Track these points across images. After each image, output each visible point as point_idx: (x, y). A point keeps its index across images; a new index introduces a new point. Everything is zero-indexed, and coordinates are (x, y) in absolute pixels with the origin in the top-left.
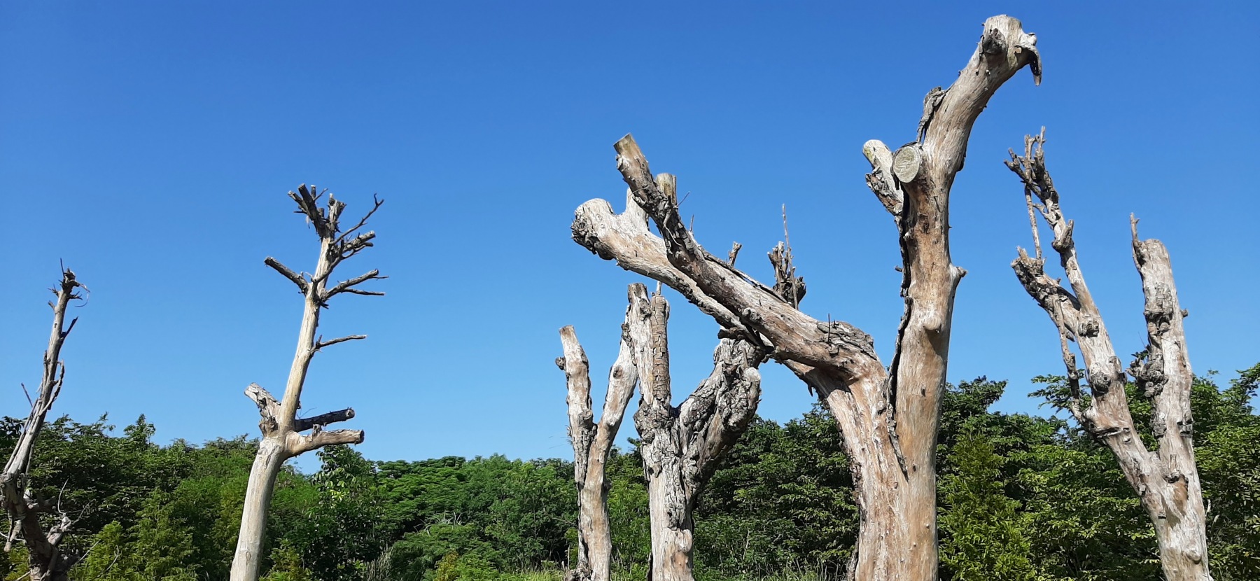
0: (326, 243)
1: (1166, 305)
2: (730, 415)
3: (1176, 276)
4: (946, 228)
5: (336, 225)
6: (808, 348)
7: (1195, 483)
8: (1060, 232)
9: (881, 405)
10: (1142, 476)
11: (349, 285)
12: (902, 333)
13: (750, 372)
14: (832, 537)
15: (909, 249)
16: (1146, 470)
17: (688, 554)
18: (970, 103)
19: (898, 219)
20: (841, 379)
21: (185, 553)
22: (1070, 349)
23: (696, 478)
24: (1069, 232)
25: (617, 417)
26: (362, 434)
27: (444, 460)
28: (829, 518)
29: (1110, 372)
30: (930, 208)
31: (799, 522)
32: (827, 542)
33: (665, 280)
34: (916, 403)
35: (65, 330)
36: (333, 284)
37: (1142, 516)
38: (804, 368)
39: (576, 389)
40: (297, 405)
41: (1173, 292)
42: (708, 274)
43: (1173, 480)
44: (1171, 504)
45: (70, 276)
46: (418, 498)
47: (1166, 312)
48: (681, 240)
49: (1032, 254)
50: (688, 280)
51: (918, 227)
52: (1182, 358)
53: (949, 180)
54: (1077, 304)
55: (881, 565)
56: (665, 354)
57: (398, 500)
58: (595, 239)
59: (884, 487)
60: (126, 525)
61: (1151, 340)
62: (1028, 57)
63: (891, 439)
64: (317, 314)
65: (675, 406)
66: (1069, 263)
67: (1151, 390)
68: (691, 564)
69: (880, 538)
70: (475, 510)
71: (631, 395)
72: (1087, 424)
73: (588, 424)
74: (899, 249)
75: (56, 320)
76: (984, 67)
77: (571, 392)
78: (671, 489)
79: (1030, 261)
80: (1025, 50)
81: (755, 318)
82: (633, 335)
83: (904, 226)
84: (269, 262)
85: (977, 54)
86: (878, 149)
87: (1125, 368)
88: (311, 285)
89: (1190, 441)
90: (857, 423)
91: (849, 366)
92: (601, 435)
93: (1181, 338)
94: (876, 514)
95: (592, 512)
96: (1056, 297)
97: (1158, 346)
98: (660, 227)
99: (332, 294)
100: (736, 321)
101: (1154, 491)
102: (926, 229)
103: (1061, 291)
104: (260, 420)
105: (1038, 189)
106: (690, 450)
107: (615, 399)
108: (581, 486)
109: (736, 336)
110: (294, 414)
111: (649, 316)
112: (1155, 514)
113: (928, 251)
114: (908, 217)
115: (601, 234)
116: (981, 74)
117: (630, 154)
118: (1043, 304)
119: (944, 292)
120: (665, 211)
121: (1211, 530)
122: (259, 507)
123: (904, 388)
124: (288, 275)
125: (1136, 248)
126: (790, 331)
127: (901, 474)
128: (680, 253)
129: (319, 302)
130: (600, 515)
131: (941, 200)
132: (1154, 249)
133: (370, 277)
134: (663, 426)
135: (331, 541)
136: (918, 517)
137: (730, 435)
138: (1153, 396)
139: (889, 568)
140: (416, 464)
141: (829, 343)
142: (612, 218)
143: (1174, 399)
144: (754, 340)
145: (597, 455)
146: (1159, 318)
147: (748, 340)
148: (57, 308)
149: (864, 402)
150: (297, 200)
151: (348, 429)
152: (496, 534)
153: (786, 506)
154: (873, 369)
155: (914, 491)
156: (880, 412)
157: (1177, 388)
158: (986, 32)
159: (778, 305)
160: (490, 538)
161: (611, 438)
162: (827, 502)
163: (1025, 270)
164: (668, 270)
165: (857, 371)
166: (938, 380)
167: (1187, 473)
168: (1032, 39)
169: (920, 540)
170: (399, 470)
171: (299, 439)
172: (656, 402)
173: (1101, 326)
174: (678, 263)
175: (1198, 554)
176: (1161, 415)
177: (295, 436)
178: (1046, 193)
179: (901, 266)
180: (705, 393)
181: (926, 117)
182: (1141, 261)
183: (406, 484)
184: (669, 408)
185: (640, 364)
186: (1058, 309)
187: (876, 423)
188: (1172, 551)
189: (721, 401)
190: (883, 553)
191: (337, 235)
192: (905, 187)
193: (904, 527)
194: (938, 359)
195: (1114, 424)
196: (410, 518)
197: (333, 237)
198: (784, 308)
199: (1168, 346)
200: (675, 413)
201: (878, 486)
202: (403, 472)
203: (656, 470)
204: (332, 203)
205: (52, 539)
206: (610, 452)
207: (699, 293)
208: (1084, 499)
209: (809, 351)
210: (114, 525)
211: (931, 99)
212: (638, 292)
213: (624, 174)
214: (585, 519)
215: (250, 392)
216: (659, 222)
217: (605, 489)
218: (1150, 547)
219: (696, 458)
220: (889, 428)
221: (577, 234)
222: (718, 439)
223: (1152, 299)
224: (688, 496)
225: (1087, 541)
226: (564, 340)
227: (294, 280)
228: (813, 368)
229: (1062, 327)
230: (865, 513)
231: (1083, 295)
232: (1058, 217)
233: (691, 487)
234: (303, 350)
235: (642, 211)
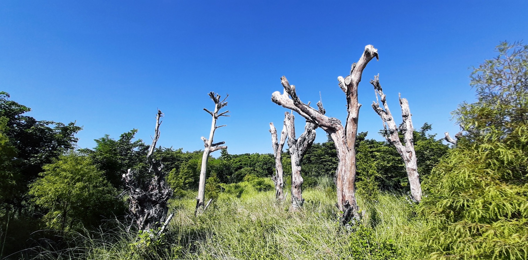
0: (217, 105)
1: (407, 113)
2: (309, 141)
3: (410, 107)
4: (357, 95)
5: (219, 101)
6: (326, 124)
7: (414, 153)
8: (382, 98)
9: (343, 136)
10: (401, 151)
11: (222, 114)
12: (347, 119)
13: (313, 131)
14: (332, 168)
15: (349, 100)
16: (402, 150)
17: (300, 171)
18: (362, 66)
19: (346, 93)
20: (334, 130)
21: (191, 175)
22: (385, 124)
23: (301, 155)
24: (385, 97)
25: (283, 143)
26: (227, 147)
27: (245, 154)
28: (331, 164)
29: (394, 129)
30: (353, 90)
31: (325, 165)
32: (331, 170)
33: (293, 109)
34: (351, 135)
35: (159, 124)
36: (219, 113)
37: (401, 161)
38: (326, 128)
39: (274, 137)
40: (212, 141)
41: (409, 110)
42: (303, 107)
43: (409, 152)
44: (408, 158)
45: (160, 111)
46: (240, 163)
47: (407, 115)
48: (296, 99)
49: (376, 103)
50: (299, 109)
51: (351, 95)
52: (411, 125)
53: (357, 84)
54: (387, 114)
55: (343, 171)
56: (294, 127)
57: (236, 163)
58: (277, 100)
59: (344, 154)
60: (177, 169)
61: (404, 121)
62: (375, 55)
63: (345, 143)
64: (215, 121)
65: (296, 139)
66: (385, 104)
67: (403, 132)
68: (301, 174)
69: (343, 165)
70: (253, 165)
71: (286, 138)
72: (389, 140)
73: (277, 144)
74: (347, 100)
75: (157, 121)
76: (365, 57)
77: (273, 137)
78: (296, 157)
79: (376, 104)
80: (375, 53)
81: (314, 117)
82: (286, 124)
83: (347, 95)
84: (204, 109)
85: (363, 54)
86: (341, 78)
87: (398, 128)
88: (214, 114)
89: (413, 143)
90: (338, 140)
91: (336, 127)
92: (280, 147)
93: (411, 120)
94: (342, 160)
95: (278, 163)
96: (382, 112)
97: (405, 122)
98: (292, 96)
99: (218, 116)
100: (310, 118)
101: (404, 155)
102: (352, 96)
103: (383, 111)
104: (204, 144)
105: (378, 88)
106: (300, 149)
107: (283, 139)
108: (276, 158)
109: (310, 122)
110: (212, 143)
111: (290, 119)
112: (405, 160)
113: (353, 100)
114: (349, 93)
115: (278, 99)
116: (365, 59)
117: (284, 80)
118: (379, 114)
119: (357, 109)
120: (293, 93)
121: (418, 164)
122: (205, 163)
123: (348, 132)
124: (209, 112)
125: (400, 101)
126: (322, 120)
127: (348, 151)
128: (297, 103)
129: (216, 118)
130: (280, 164)
131: (356, 89)
132: (404, 101)
133: (227, 112)
134: (294, 144)
135: (222, 171)
136: (351, 161)
137: (310, 145)
138: (404, 134)
139: (345, 171)
140: (239, 155)
141: (331, 122)
142: (281, 96)
143: (409, 134)
144: (314, 122)
145: (279, 151)
146: (405, 116)
147: (313, 123)
148: (157, 119)
149: (339, 135)
150: (210, 95)
151: (224, 146)
152: (258, 170)
153: (322, 162)
154: (341, 128)
155: (351, 154)
156: (343, 137)
157: (409, 132)
158: (366, 49)
159: (319, 114)
160: (256, 171)
161: (282, 147)
162: (331, 161)
163: (375, 106)
164: (294, 107)
165: (337, 128)
166: (356, 130)
167: (412, 150)
168: (377, 50)
169: (352, 165)
170: (236, 156)
171: (213, 148)
172: (292, 138)
173: (392, 118)
174: (296, 105)
175: (415, 168)
176: (406, 138)
177: (212, 147)
178: (379, 89)
179: (347, 105)
180: (303, 136)
181: (352, 70)
182: (401, 103)
183: (237, 159)
184: (295, 140)
185: (288, 130)
186: (382, 115)
187: (342, 140)
188: (408, 168)
189: (307, 138)
190: (344, 168)
191: (219, 103)
192: (347, 86)
193: (348, 162)
194: (356, 125)
195: (395, 140)
196: (239, 167)
197: (218, 103)
198: (321, 115)
199: (407, 122)
200: (296, 141)
201: (343, 154)
202: (237, 157)
203: (293, 153)
204: (218, 96)
205: (160, 170)
206: (282, 152)
207: (301, 112)
208: (388, 157)
209: (327, 124)
210: (174, 169)
211: (353, 66)
212: (287, 114)
213: (283, 85)
214: (277, 165)
215: (202, 138)
216: (291, 96)
217: (281, 158)
218: (403, 168)
219: (301, 150)
220: (345, 141)
221: (273, 99)
222: (306, 146)
223: (404, 112)
224: (300, 159)
225: (389, 167)
226: (271, 125)
227: (210, 113)
228: (327, 128)
229: (383, 119)
230: (339, 160)
231: (388, 112)
232: (382, 94)
233: (301, 157)
234: (213, 128)
235: (287, 93)
